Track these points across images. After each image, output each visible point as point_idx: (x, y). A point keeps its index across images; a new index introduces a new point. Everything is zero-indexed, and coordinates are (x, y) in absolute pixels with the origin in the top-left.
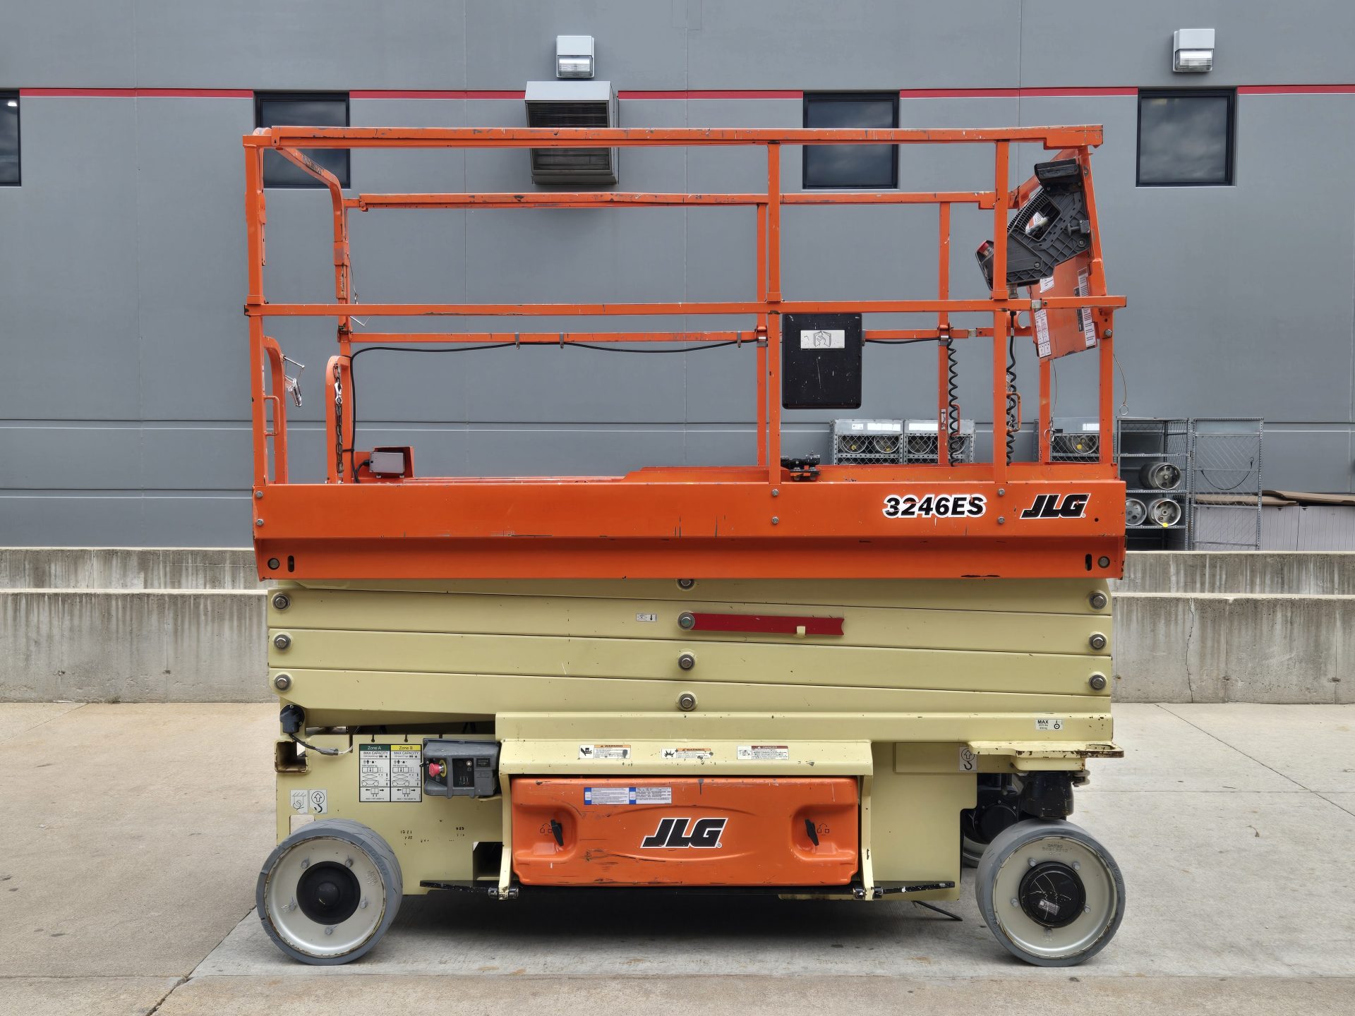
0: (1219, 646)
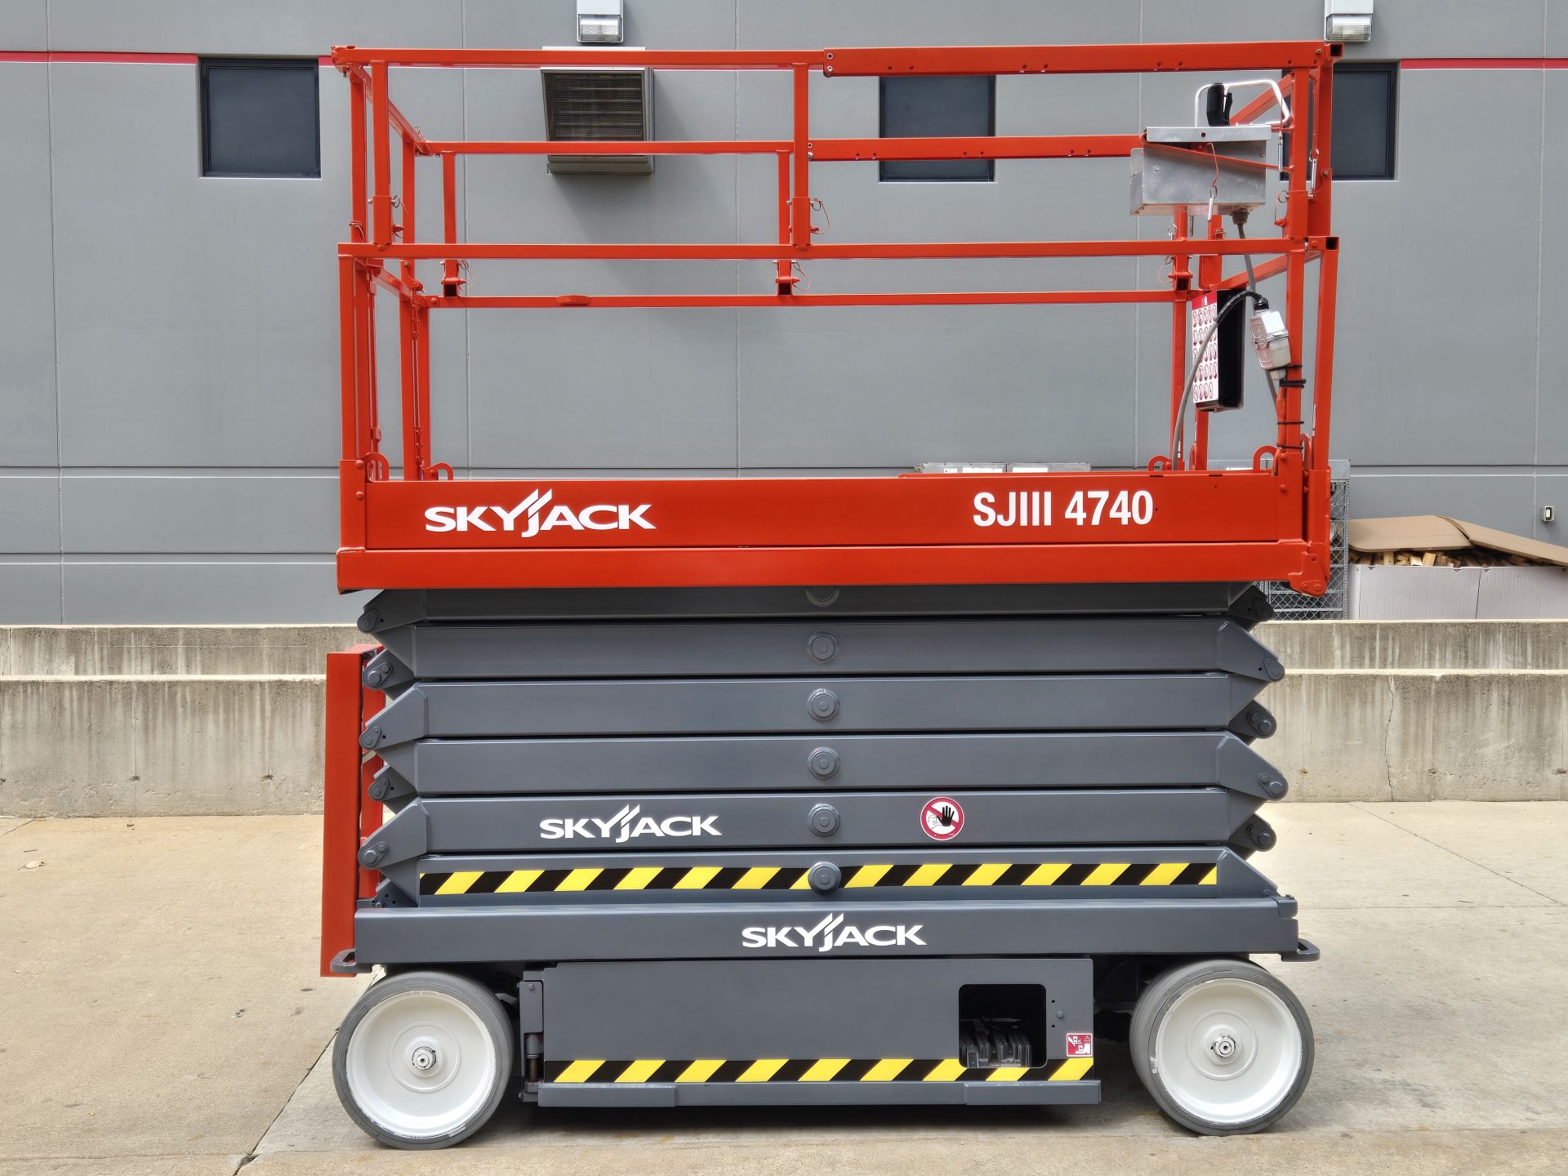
0: (1424, 733)
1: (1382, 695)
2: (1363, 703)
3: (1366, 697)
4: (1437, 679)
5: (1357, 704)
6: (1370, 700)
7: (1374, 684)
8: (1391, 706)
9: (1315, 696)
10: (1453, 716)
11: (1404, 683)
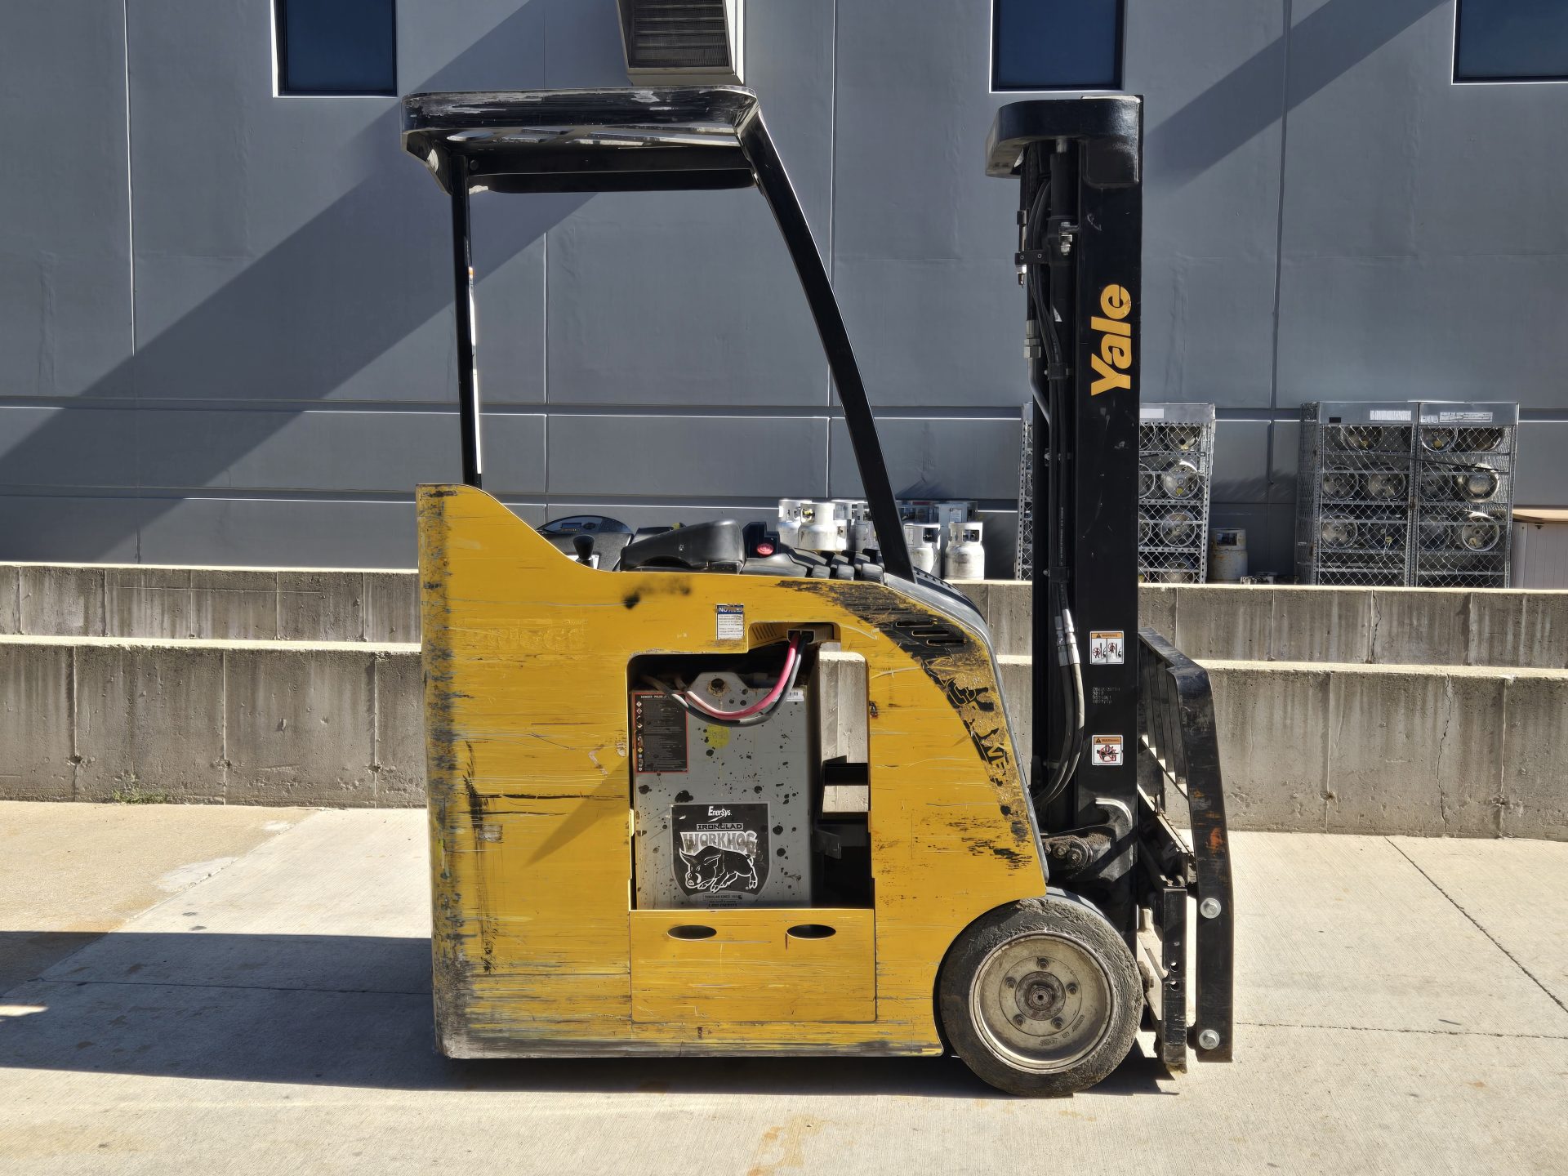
1: (1436, 701)
2: (1410, 711)
3: (1414, 704)
4: (1511, 682)
5: (1403, 711)
6: (1418, 708)
7: (1425, 688)
8: (1447, 716)
9: (1346, 700)
10: (1531, 729)
11: (1466, 687)
